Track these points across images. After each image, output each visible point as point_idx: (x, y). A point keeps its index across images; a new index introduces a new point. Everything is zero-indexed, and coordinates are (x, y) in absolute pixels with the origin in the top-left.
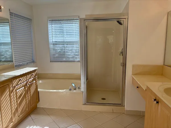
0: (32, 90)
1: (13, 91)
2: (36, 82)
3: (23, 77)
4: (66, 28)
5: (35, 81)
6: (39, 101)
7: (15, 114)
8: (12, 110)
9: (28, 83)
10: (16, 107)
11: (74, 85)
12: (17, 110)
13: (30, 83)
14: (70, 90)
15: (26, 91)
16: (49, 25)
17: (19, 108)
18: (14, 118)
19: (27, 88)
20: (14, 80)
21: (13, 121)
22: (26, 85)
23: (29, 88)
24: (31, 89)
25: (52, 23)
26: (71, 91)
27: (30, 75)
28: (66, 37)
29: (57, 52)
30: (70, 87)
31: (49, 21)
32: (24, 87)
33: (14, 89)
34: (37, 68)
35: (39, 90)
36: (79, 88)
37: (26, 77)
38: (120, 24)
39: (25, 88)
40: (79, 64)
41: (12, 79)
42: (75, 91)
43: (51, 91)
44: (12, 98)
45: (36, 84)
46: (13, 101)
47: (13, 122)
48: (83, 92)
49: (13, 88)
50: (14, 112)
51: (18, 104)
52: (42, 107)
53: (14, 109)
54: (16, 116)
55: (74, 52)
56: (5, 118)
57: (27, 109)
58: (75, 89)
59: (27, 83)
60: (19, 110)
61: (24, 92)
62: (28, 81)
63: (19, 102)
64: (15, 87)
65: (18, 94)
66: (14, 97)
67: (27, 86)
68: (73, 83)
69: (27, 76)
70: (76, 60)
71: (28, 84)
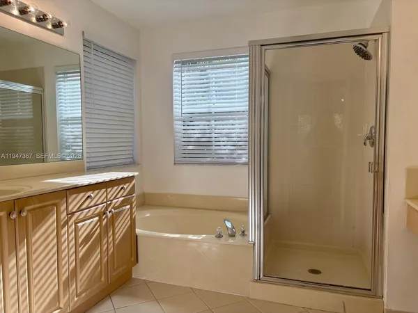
0: (121, 228)
1: (67, 223)
2: (131, 208)
3: (96, 192)
4: (216, 78)
5: (128, 206)
6: (137, 261)
7: (67, 284)
8: (61, 275)
9: (109, 210)
10: (71, 268)
11: (229, 225)
12: (74, 274)
13: (114, 208)
14: (220, 236)
15: (102, 228)
16: (174, 73)
17: (81, 272)
18: (64, 298)
19: (105, 220)
20: (71, 194)
21: (61, 306)
22: (105, 214)
23: (112, 221)
24: (116, 225)
25: (181, 67)
26: (222, 241)
27: (116, 188)
28: (215, 101)
29: (192, 139)
30: (218, 229)
31: (176, 63)
32: (97, 218)
33: (70, 218)
34: (136, 174)
35: (138, 231)
36: (243, 234)
37: (106, 190)
38: (366, 56)
39: (100, 220)
40: (245, 170)
41: (68, 192)
42: (231, 241)
43: (167, 235)
44: (63, 240)
45: (131, 214)
46: (65, 256)
47: (60, 308)
48: (254, 244)
49: (67, 215)
50: (65, 281)
51: (78, 261)
52: (144, 278)
53: (66, 271)
54: (71, 291)
55: (235, 139)
56: (39, 300)
57: (103, 279)
58: (232, 236)
59: (106, 209)
60: (80, 276)
61: (98, 230)
62: (110, 204)
63: (81, 255)
64: (73, 214)
65: (80, 233)
66: (70, 246)
67: (107, 217)
68: (228, 221)
69: (109, 190)
70: (237, 161)
71: (110, 212)
